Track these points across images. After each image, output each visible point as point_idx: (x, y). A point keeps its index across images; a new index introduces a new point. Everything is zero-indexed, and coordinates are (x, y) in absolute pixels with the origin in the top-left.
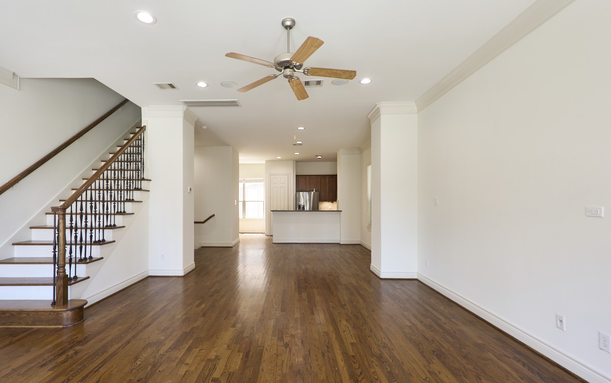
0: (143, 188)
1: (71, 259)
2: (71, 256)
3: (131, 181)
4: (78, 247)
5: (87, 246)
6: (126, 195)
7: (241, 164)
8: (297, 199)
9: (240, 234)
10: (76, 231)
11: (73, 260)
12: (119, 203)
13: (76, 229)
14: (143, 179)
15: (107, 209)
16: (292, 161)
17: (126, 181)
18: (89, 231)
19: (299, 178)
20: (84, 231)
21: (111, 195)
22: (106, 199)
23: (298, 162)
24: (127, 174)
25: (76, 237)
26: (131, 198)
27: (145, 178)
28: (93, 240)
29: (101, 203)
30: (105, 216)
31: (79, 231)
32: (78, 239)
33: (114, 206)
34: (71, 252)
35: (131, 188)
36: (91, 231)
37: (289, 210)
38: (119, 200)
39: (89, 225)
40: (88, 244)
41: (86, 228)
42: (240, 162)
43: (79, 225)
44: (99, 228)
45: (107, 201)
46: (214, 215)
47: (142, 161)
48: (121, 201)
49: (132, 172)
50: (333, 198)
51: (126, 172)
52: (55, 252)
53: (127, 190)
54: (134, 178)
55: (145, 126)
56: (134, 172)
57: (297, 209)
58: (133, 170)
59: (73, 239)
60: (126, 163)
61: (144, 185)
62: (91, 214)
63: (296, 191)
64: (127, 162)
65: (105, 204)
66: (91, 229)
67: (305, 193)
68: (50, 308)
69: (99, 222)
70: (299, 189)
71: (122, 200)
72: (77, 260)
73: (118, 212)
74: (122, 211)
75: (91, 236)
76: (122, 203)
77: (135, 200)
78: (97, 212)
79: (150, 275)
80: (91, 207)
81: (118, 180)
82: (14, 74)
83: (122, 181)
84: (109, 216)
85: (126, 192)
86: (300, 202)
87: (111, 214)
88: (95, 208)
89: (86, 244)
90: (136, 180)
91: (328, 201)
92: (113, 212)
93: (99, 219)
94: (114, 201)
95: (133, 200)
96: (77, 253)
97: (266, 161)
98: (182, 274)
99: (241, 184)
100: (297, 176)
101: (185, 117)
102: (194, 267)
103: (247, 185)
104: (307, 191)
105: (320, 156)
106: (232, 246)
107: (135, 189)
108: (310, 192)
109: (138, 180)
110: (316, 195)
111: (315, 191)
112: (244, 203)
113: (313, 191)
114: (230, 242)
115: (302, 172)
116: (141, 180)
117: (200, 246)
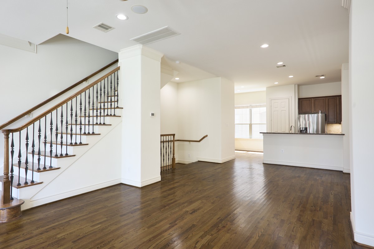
0: (116, 115)
3: (102, 110)
14: (118, 107)
19: (301, 101)
23: (299, 86)
27: (119, 106)
35: (102, 115)
42: (235, 92)
46: (207, 136)
48: (89, 125)
50: (338, 121)
55: (119, 67)
61: (118, 112)
63: (299, 114)
72: (35, 169)
73: (85, 133)
77: (106, 123)
79: (122, 182)
87: (76, 134)
90: (107, 108)
95: (103, 123)
97: (267, 88)
98: (140, 185)
99: (248, 110)
100: (299, 99)
101: (143, 54)
102: (160, 180)
103: (254, 110)
104: (312, 113)
105: (323, 75)
106: (221, 163)
107: (107, 115)
108: (313, 115)
109: (111, 108)
110: (322, 117)
111: (321, 113)
112: (251, 125)
113: (319, 113)
114: (219, 159)
115: (304, 95)
116: (115, 108)
117: (197, 160)
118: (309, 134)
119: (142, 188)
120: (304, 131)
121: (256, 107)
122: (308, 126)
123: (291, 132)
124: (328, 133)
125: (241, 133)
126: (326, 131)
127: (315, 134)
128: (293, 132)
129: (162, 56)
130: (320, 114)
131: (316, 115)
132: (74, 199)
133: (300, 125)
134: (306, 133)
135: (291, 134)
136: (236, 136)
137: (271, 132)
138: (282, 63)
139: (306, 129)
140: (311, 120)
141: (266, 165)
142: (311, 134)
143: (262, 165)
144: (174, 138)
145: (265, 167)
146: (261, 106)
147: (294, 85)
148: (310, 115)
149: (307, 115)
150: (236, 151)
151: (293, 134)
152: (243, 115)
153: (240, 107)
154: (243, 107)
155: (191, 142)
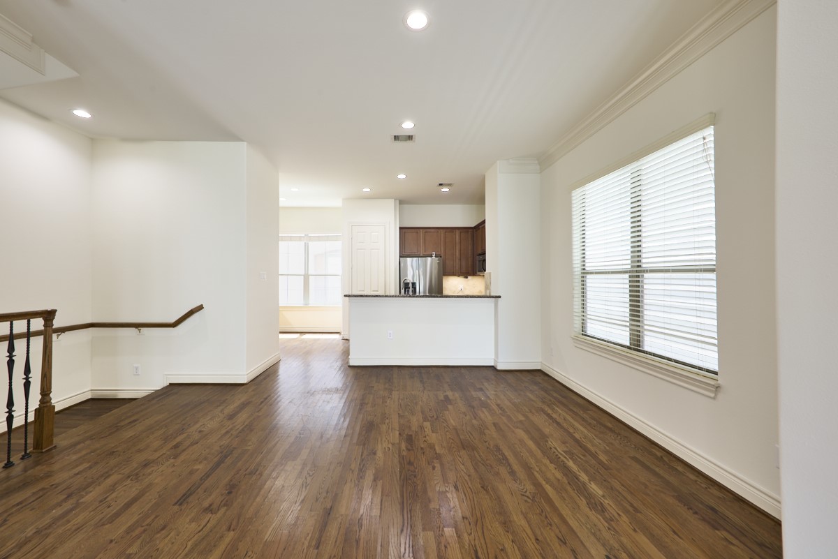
8: (401, 271)
16: (393, 200)
19: (405, 232)
23: (403, 204)
37: (387, 294)
46: (200, 308)
57: (403, 291)
63: (400, 257)
67: (415, 259)
70: (405, 252)
86: (407, 276)
91: (459, 276)
99: (301, 244)
100: (401, 229)
103: (311, 244)
105: (449, 185)
106: (245, 381)
110: (437, 264)
111: (436, 256)
112: (306, 278)
113: (432, 256)
114: (241, 374)
117: (166, 383)
120: (408, 289)
121: (319, 239)
122: (417, 281)
125: (289, 294)
126: (444, 290)
130: (434, 259)
136: (282, 302)
139: (414, 285)
140: (420, 269)
144: (49, 322)
150: (281, 336)
152: (289, 256)
153: (284, 239)
154: (291, 239)
155: (144, 330)
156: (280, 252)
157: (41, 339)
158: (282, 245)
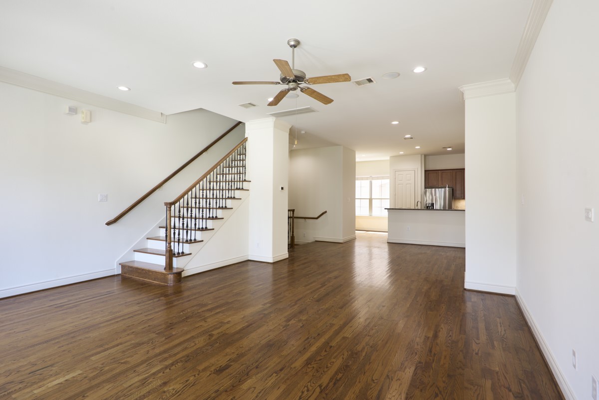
0: (244, 188)
1: (179, 240)
2: (179, 237)
3: (233, 183)
4: (185, 231)
5: (192, 231)
6: (227, 194)
7: (357, 162)
9: (356, 231)
10: (183, 219)
11: (181, 240)
12: (221, 200)
13: (183, 218)
14: (245, 181)
15: (210, 204)
17: (227, 183)
18: (193, 220)
19: (428, 173)
20: (189, 220)
21: (213, 194)
22: (208, 197)
23: (426, 157)
24: (229, 177)
25: (183, 224)
26: (233, 196)
27: (247, 180)
28: (197, 227)
29: (205, 200)
30: (208, 210)
31: (185, 220)
32: (185, 225)
33: (216, 202)
34: (179, 234)
35: (233, 188)
36: (195, 220)
38: (221, 197)
39: (193, 216)
40: (193, 230)
41: (191, 218)
42: (357, 160)
43: (185, 215)
44: (203, 219)
45: (210, 198)
46: (326, 212)
47: (244, 166)
48: (223, 199)
49: (233, 175)
50: (463, 197)
51: (227, 176)
52: (166, 233)
53: (229, 190)
54: (236, 180)
55: (247, 138)
56: (236, 175)
58: (234, 174)
59: (181, 225)
60: (227, 169)
61: (245, 185)
62: (196, 208)
63: (425, 188)
64: (229, 167)
65: (208, 200)
66: (196, 219)
68: (163, 271)
69: (203, 214)
70: (428, 186)
71: (224, 197)
72: (184, 241)
73: (219, 207)
74: (224, 206)
75: (195, 224)
76: (224, 200)
77: (236, 197)
78: (201, 206)
79: (249, 259)
80: (196, 203)
81: (220, 182)
82: (162, 114)
83: (224, 183)
84: (211, 210)
85: (227, 191)
87: (213, 208)
88: (199, 203)
89: (191, 230)
90: (237, 181)
92: (215, 207)
93: (203, 211)
94: (216, 198)
95: (234, 197)
96: (183, 235)
97: (391, 157)
98: (271, 261)
99: (368, 182)
100: (426, 171)
101: (275, 126)
102: (288, 257)
103: (374, 182)
104: (438, 188)
105: (450, 147)
106: (342, 242)
107: (237, 189)
108: (440, 189)
109: (240, 181)
110: (449, 192)
111: (448, 187)
112: (371, 200)
113: (446, 187)
114: (340, 238)
115: (432, 167)
116: (243, 181)
117: (314, 240)
118: (436, 210)
119: (274, 263)
120: (430, 207)
121: (378, 178)
122: (434, 202)
123: (416, 208)
124: (455, 209)
125: (361, 209)
126: (453, 207)
127: (441, 210)
128: (419, 208)
129: (290, 127)
130: (447, 189)
131: (443, 189)
132: (214, 271)
133: (426, 201)
134: (433, 209)
135: (417, 210)
136: (357, 214)
137: (394, 208)
138: (409, 136)
139: (433, 205)
140: (437, 195)
141: (391, 244)
142: (437, 210)
143: (387, 244)
144: (293, 214)
145: (389, 246)
146: (383, 178)
147: (420, 155)
148: (437, 189)
149: (433, 189)
151: (419, 210)
152: (361, 188)
153: (359, 179)
154: (362, 179)
155: (307, 220)
156: (356, 186)
157: (292, 219)
158: (358, 183)
